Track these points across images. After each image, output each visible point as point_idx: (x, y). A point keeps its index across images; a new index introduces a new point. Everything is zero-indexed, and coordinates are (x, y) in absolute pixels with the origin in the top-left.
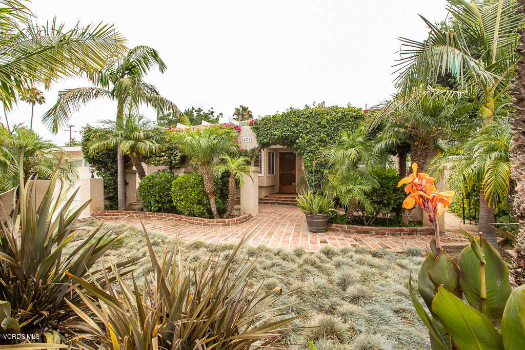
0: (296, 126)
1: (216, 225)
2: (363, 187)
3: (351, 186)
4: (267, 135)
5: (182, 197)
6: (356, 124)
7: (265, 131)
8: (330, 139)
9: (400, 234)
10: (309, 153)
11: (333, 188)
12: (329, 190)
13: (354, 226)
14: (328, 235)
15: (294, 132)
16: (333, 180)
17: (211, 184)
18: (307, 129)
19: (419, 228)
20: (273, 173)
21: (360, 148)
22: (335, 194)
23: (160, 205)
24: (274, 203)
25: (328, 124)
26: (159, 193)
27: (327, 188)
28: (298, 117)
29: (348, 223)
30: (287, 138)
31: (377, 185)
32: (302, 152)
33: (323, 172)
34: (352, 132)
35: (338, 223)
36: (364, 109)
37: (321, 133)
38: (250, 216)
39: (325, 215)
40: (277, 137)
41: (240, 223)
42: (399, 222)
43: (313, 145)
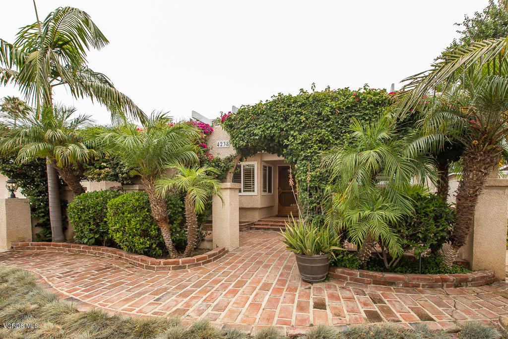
0: (286, 120)
1: (163, 268)
2: (387, 213)
3: (367, 212)
4: (244, 135)
5: (118, 226)
6: (376, 113)
7: (242, 129)
8: (337, 139)
9: (442, 286)
10: (303, 160)
11: (339, 214)
12: (332, 217)
13: (371, 273)
14: (329, 287)
15: (282, 130)
16: (339, 202)
17: (161, 207)
18: (301, 123)
19: (470, 275)
20: (270, 191)
21: (383, 148)
22: (341, 225)
23: (97, 236)
24: (268, 229)
25: (332, 114)
26: (95, 220)
27: (329, 213)
28: (288, 106)
29: (361, 267)
30: (272, 138)
31: (410, 211)
32: (294, 159)
33: (323, 190)
34: (371, 126)
35: (345, 267)
36: (389, 91)
37: (322, 129)
38: (224, 251)
39: (325, 256)
40: (257, 137)
41: (204, 263)
42: (437, 265)
43: (309, 148)
